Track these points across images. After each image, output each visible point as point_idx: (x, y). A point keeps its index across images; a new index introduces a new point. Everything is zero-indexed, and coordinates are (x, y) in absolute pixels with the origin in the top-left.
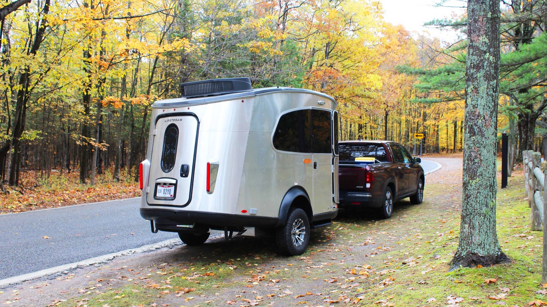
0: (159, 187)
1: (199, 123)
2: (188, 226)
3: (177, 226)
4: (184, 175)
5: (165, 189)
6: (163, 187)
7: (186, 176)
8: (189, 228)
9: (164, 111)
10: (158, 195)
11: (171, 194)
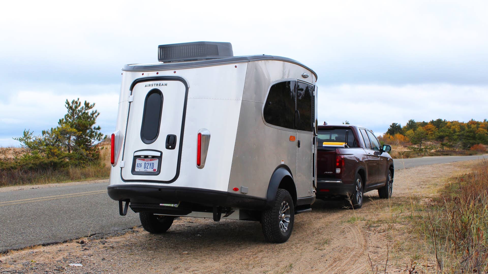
0: (138, 161)
1: (187, 89)
2: (172, 205)
3: (161, 205)
4: (170, 147)
5: (147, 162)
6: (144, 160)
7: (173, 148)
8: (174, 207)
9: (143, 74)
10: (137, 169)
11: (154, 168)
